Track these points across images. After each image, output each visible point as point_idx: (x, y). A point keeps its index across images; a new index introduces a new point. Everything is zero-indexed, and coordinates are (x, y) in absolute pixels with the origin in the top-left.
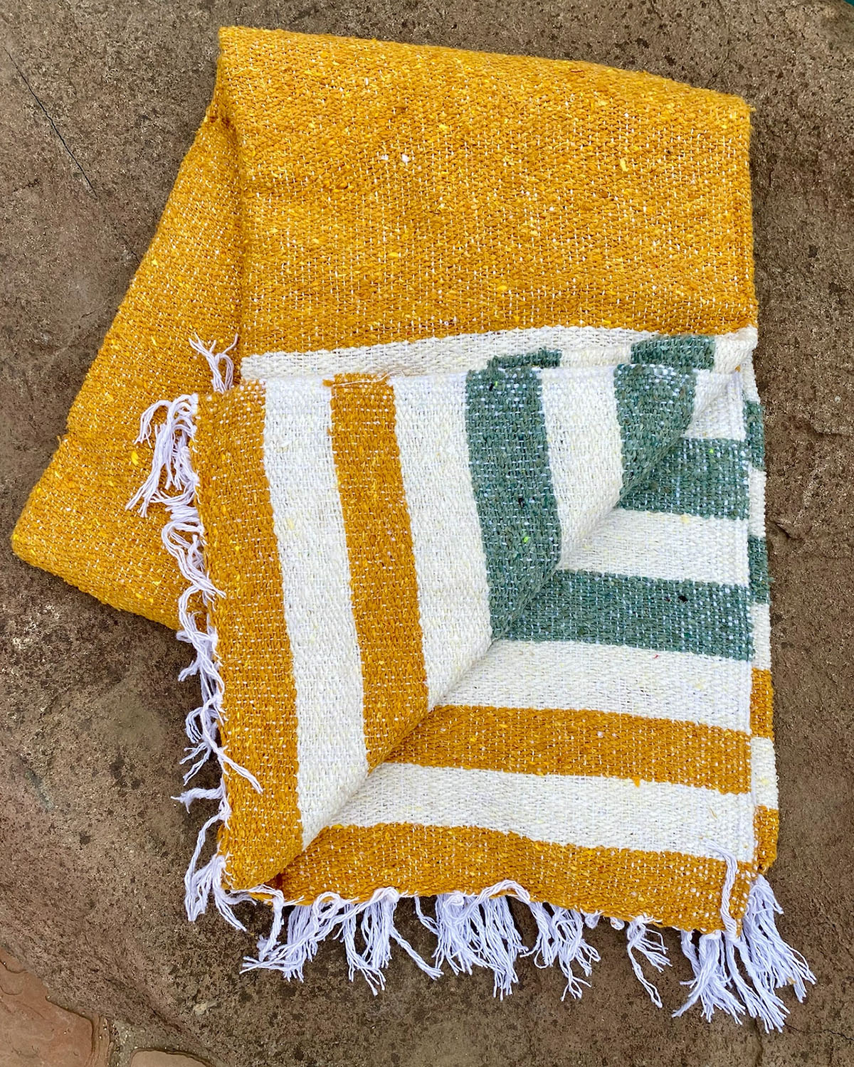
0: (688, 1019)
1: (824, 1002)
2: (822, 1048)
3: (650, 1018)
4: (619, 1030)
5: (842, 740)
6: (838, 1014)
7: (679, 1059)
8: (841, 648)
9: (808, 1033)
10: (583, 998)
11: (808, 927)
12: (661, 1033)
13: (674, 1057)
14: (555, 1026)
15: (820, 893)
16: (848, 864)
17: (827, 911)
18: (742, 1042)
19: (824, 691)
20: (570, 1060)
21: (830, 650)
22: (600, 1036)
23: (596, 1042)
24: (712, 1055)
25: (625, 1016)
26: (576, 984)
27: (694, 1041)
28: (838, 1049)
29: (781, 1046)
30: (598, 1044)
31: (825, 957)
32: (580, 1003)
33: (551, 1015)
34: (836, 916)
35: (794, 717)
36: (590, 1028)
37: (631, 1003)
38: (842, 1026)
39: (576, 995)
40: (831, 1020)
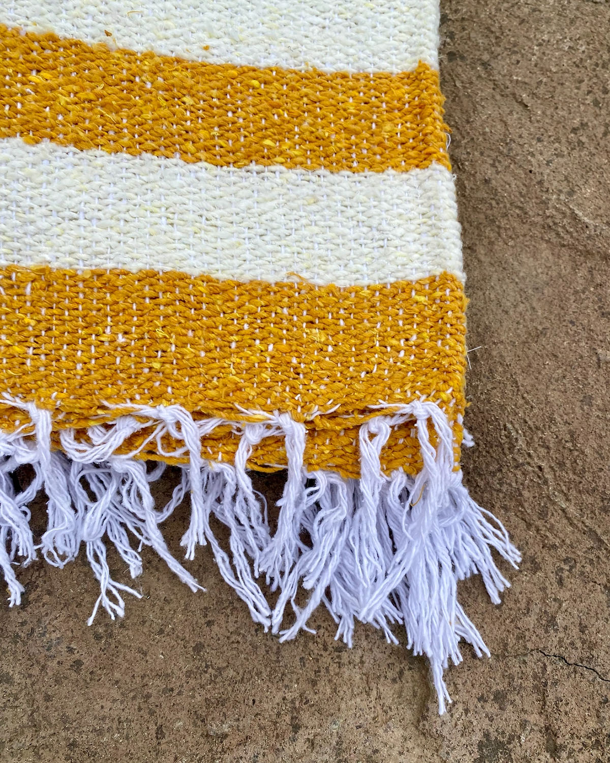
0: (306, 646)
1: (529, 601)
2: (529, 683)
3: (241, 648)
4: (189, 674)
5: (540, 183)
6: (552, 621)
7: (288, 719)
8: (534, 58)
9: (504, 657)
10: (127, 617)
11: (499, 475)
12: (259, 674)
13: (279, 714)
14: (78, 671)
15: (517, 414)
16: (559, 368)
17: (528, 444)
18: (394, 681)
19: (512, 120)
20: (100, 733)
21: (518, 62)
22: (155, 686)
23: (148, 696)
24: (343, 706)
25: (198, 648)
26: (115, 592)
27: (314, 683)
28: (555, 683)
29: (459, 681)
30: (152, 700)
31: (529, 526)
32: (122, 626)
33: (71, 650)
34: (543, 451)
35: (468, 153)
36: (138, 670)
37: (209, 623)
38: (560, 641)
39: (114, 611)
40: (541, 632)
